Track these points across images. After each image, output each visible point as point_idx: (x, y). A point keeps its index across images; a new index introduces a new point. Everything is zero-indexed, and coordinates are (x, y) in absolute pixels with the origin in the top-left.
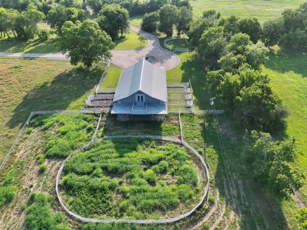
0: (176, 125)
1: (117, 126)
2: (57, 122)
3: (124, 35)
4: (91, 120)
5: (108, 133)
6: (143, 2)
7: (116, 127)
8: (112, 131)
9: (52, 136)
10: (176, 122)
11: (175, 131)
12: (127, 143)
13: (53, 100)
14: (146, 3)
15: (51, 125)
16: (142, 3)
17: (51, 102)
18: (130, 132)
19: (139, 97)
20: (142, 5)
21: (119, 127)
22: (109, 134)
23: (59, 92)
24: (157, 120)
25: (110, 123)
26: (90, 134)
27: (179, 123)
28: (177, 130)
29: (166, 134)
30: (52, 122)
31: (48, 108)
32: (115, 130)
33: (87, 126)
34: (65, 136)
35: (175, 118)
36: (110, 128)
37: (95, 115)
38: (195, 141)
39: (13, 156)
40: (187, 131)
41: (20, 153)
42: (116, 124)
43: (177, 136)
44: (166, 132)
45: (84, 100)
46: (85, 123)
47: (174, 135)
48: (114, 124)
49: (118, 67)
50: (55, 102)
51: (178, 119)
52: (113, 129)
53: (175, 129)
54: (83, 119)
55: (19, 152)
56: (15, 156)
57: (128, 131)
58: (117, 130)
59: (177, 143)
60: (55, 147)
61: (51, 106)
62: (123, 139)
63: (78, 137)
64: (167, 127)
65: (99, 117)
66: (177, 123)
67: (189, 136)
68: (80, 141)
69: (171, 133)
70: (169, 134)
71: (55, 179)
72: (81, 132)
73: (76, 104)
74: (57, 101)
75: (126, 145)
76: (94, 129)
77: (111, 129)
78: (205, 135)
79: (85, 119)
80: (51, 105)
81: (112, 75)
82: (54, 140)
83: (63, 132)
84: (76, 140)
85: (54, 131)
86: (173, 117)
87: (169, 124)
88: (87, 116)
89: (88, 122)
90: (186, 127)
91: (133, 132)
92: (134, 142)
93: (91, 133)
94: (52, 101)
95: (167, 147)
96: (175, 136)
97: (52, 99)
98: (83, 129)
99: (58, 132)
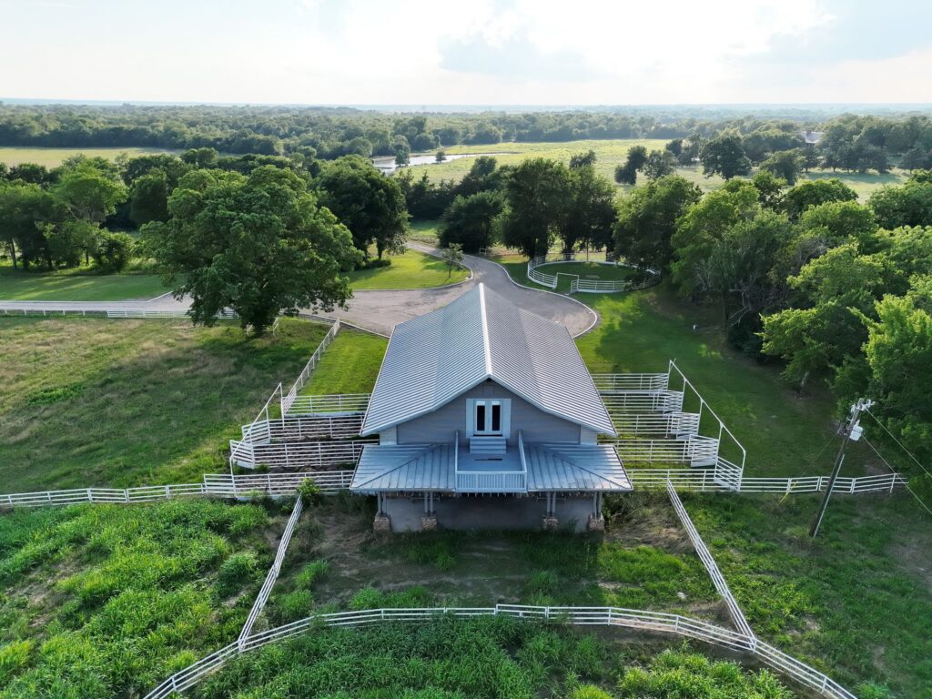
0: (671, 547)
1: (377, 555)
2: (78, 541)
3: (385, 256)
4: (246, 531)
5: (331, 595)
7: (374, 564)
8: (351, 583)
10: (673, 534)
11: (681, 579)
17: (74, 456)
21: (387, 563)
22: (335, 602)
24: (573, 523)
25: (340, 541)
26: (233, 601)
27: (685, 537)
28: (687, 574)
29: (638, 594)
32: (365, 577)
33: (226, 557)
36: (342, 565)
37: (268, 505)
38: (808, 634)
40: (742, 578)
42: (373, 547)
46: (221, 542)
49: (373, 336)
51: (677, 523)
52: (355, 571)
53: (677, 569)
54: (209, 525)
57: (435, 580)
58: (376, 578)
65: (289, 513)
66: (676, 537)
72: (186, 590)
76: (259, 572)
77: (347, 573)
79: (220, 527)
83: (91, 592)
85: (49, 588)
86: (649, 511)
88: (229, 511)
89: (234, 539)
93: (244, 594)
98: (203, 573)
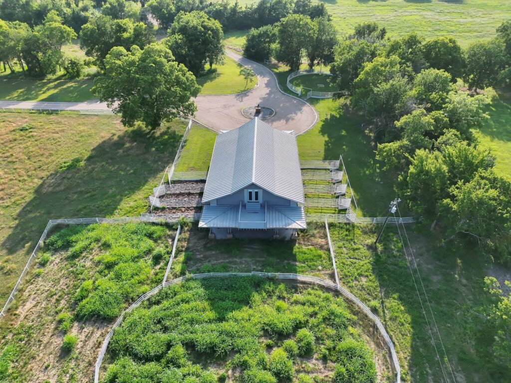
0: (321, 247)
1: (209, 249)
2: (97, 240)
3: (214, 66)
4: (160, 238)
5: (193, 265)
6: (246, 8)
7: (208, 253)
8: (200, 260)
9: (86, 271)
10: (321, 241)
11: (321, 261)
12: (230, 288)
13: (89, 195)
14: (251, 9)
15: (85, 248)
16: (244, 9)
17: (85, 198)
18: (235, 263)
19: (250, 193)
20: (245, 12)
21: (214, 252)
22: (194, 268)
23: (100, 179)
24: (285, 238)
25: (196, 243)
26: (158, 267)
27: (327, 244)
28: (324, 259)
29: (304, 267)
30: (87, 242)
31: (80, 211)
32: (206, 257)
33: (153, 250)
34: (112, 273)
35: (319, 232)
36: (197, 253)
37: (168, 226)
38: (361, 283)
39: (11, 315)
40: (344, 261)
41: (25, 307)
42: (209, 245)
43: (327, 272)
44: (305, 263)
45: (146, 196)
46: (150, 242)
47: (319, 270)
48: (205, 246)
49: (208, 129)
50: (93, 198)
51: (325, 236)
52: (202, 256)
53: (320, 256)
54: (145, 235)
55: (25, 305)
56: (15, 315)
57: (231, 260)
58: (209, 259)
59: (327, 289)
60: (92, 297)
61: (85, 208)
62: (222, 279)
63: (137, 274)
64: (305, 254)
65: (177, 230)
66: (323, 243)
67: (349, 272)
68: (141, 283)
69: (314, 265)
70: (310, 267)
71: (92, 369)
72: (141, 263)
73: (132, 204)
74: (97, 196)
75: (230, 294)
76: (166, 256)
77: (199, 256)
78: (380, 271)
79: (150, 236)
80: (85, 205)
81: (196, 144)
82: (91, 282)
83: (108, 262)
84: (133, 281)
85: (91, 260)
86: (315, 232)
87: (309, 245)
88: (153, 228)
89: (155, 241)
90: (342, 253)
91: (241, 263)
92: (245, 287)
93: (162, 264)
94: (88, 197)
95: (309, 297)
96: (323, 272)
97: (87, 193)
98: (146, 255)
99: (99, 262)
